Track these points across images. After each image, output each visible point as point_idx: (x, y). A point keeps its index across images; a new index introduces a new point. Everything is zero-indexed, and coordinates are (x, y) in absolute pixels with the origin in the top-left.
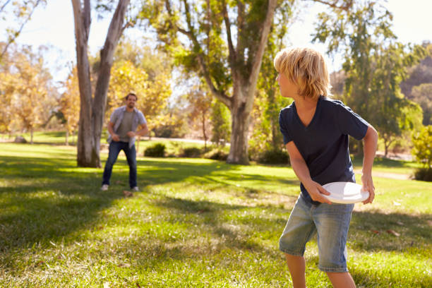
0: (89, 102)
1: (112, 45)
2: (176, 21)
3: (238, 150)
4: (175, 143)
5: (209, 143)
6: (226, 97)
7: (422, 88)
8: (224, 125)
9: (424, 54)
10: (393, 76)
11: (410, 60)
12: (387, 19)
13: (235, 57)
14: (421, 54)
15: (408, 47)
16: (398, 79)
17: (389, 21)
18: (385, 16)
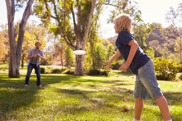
0: (15, 48)
1: (25, 22)
2: (50, 13)
3: (79, 69)
4: (49, 67)
5: (64, 67)
6: (73, 46)
7: (153, 42)
8: (70, 59)
9: (154, 28)
10: (142, 37)
11: (149, 31)
12: (139, 13)
13: (77, 29)
14: (153, 28)
15: (147, 25)
16: (144, 38)
17: (140, 14)
18: (138, 12)
